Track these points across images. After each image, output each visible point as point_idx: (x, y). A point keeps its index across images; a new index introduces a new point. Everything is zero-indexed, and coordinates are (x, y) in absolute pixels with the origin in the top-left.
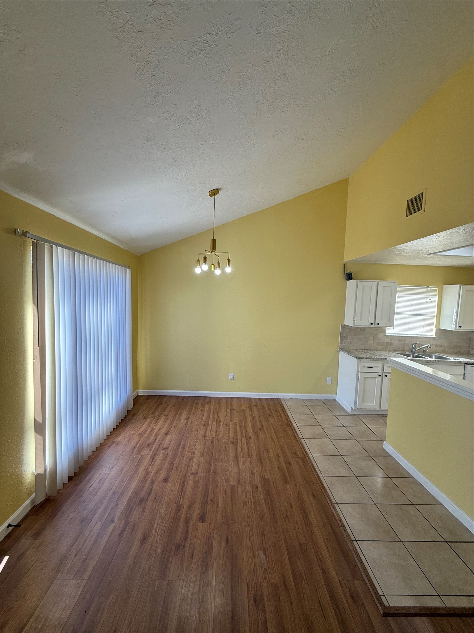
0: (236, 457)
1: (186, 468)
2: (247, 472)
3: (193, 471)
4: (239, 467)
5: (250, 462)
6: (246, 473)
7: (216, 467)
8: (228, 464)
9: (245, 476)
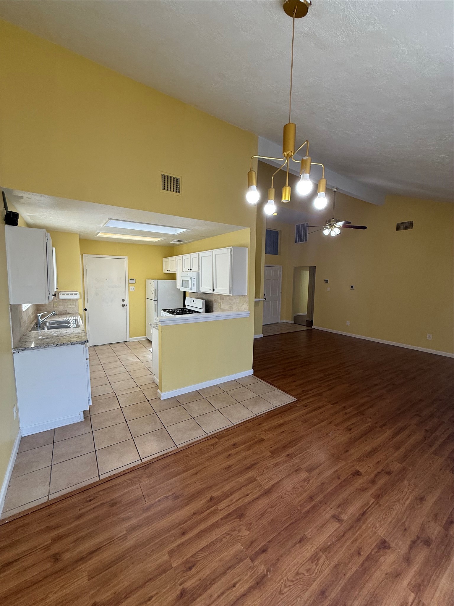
0: (267, 492)
1: (343, 539)
2: (279, 470)
3: (337, 525)
4: (280, 481)
5: (262, 474)
6: (281, 471)
7: (303, 503)
8: (285, 494)
9: (285, 469)
